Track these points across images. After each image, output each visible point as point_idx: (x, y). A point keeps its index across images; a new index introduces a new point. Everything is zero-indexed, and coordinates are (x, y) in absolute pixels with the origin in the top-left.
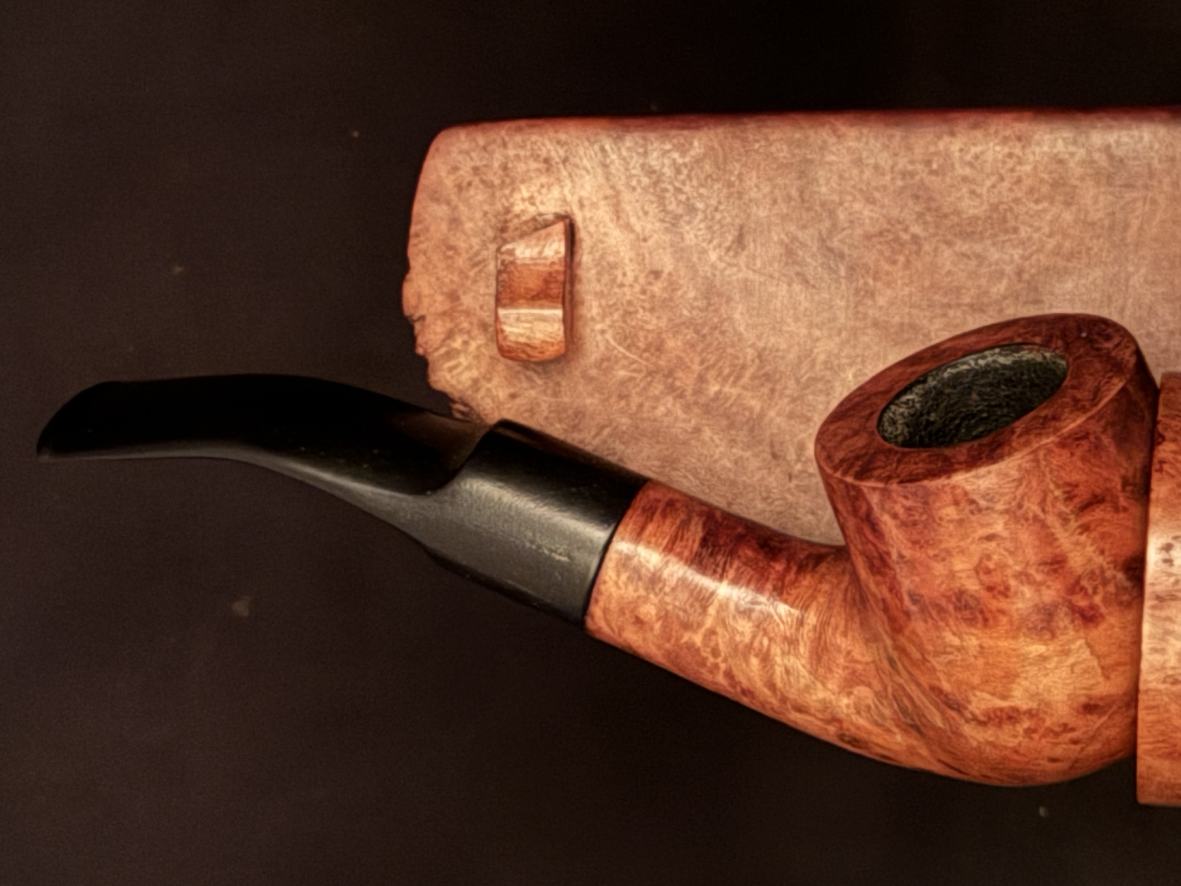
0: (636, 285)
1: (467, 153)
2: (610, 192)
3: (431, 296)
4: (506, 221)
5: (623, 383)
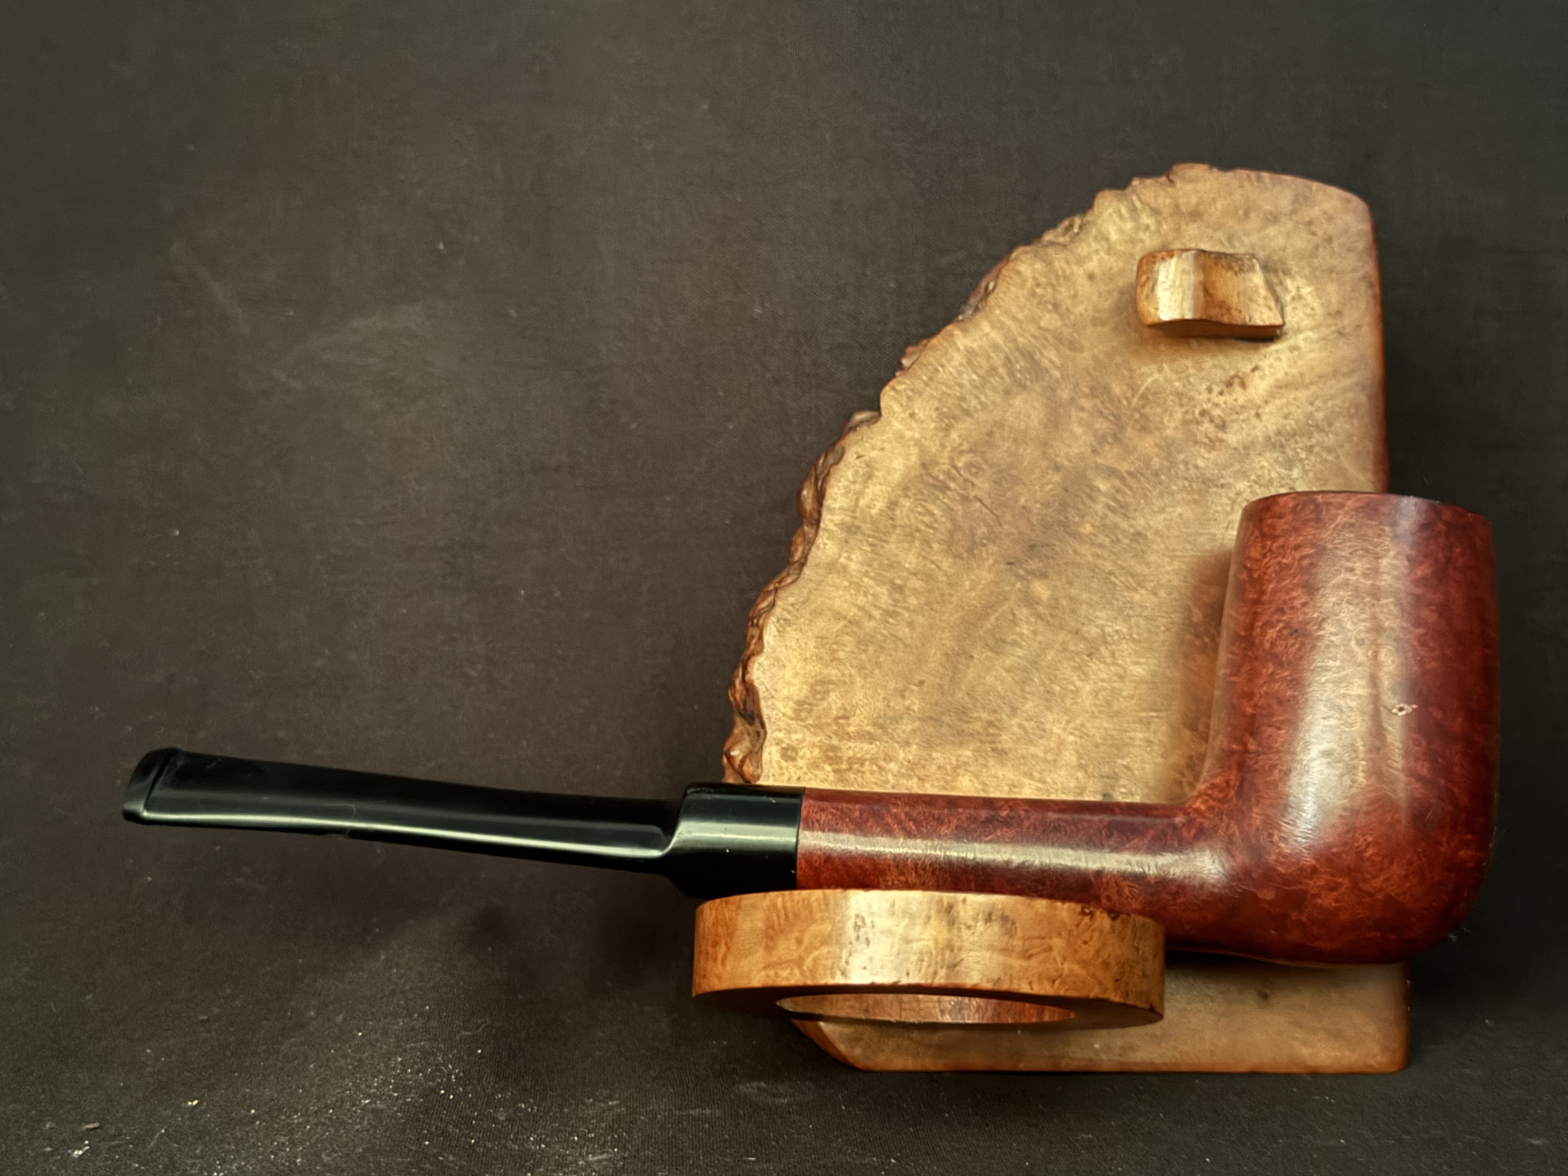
0: (1210, 405)
1: (1346, 231)
2: (1307, 380)
3: (1196, 191)
4: (1276, 271)
5: (1106, 390)
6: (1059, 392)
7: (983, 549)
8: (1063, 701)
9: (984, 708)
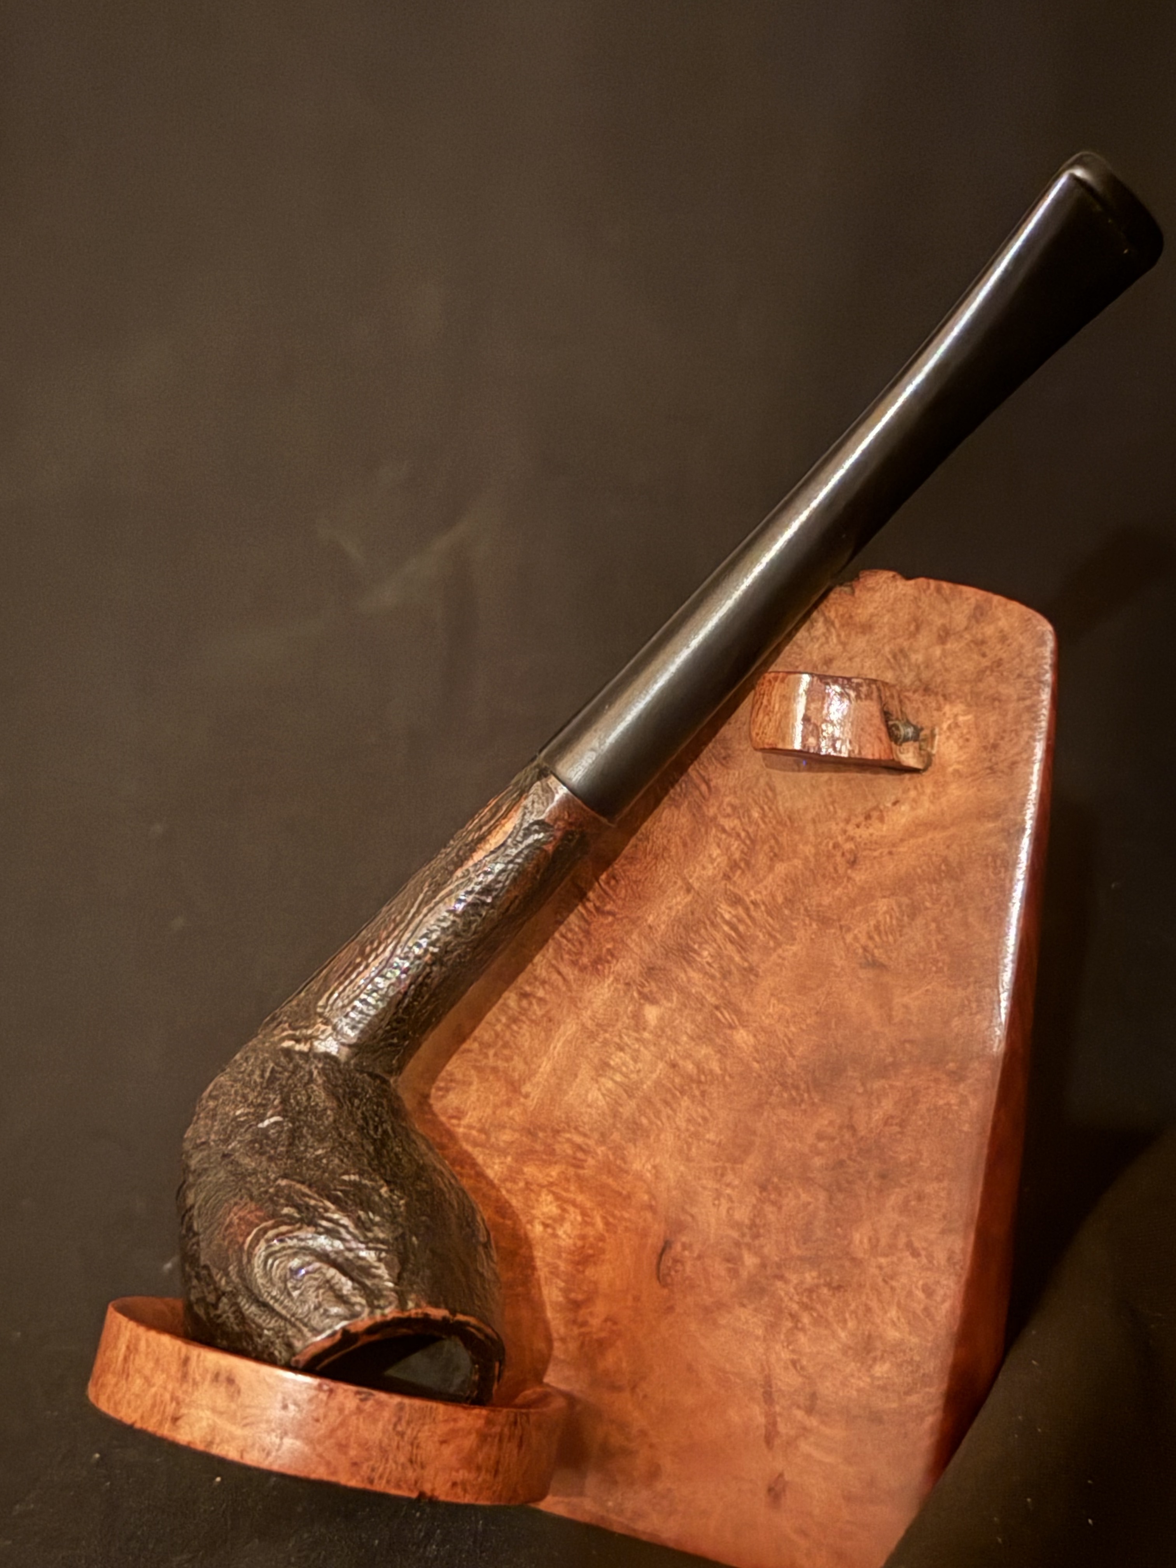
0: (844, 838)
2: (947, 820)
3: (872, 603)
6: (705, 808)
7: (607, 965)
8: (648, 1137)
9: (576, 1128)
